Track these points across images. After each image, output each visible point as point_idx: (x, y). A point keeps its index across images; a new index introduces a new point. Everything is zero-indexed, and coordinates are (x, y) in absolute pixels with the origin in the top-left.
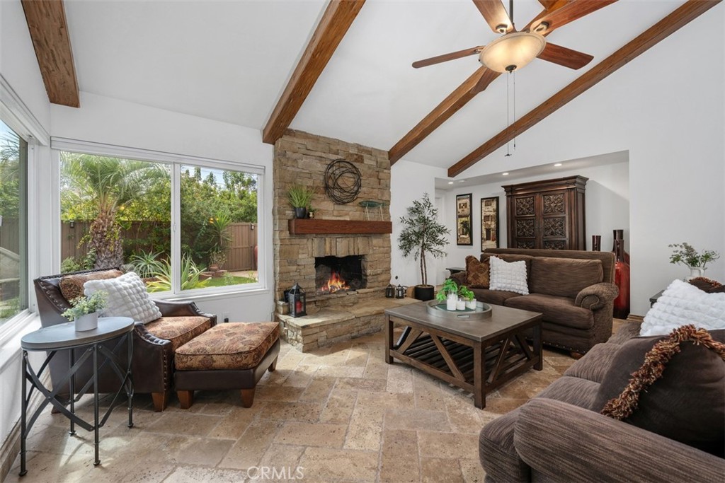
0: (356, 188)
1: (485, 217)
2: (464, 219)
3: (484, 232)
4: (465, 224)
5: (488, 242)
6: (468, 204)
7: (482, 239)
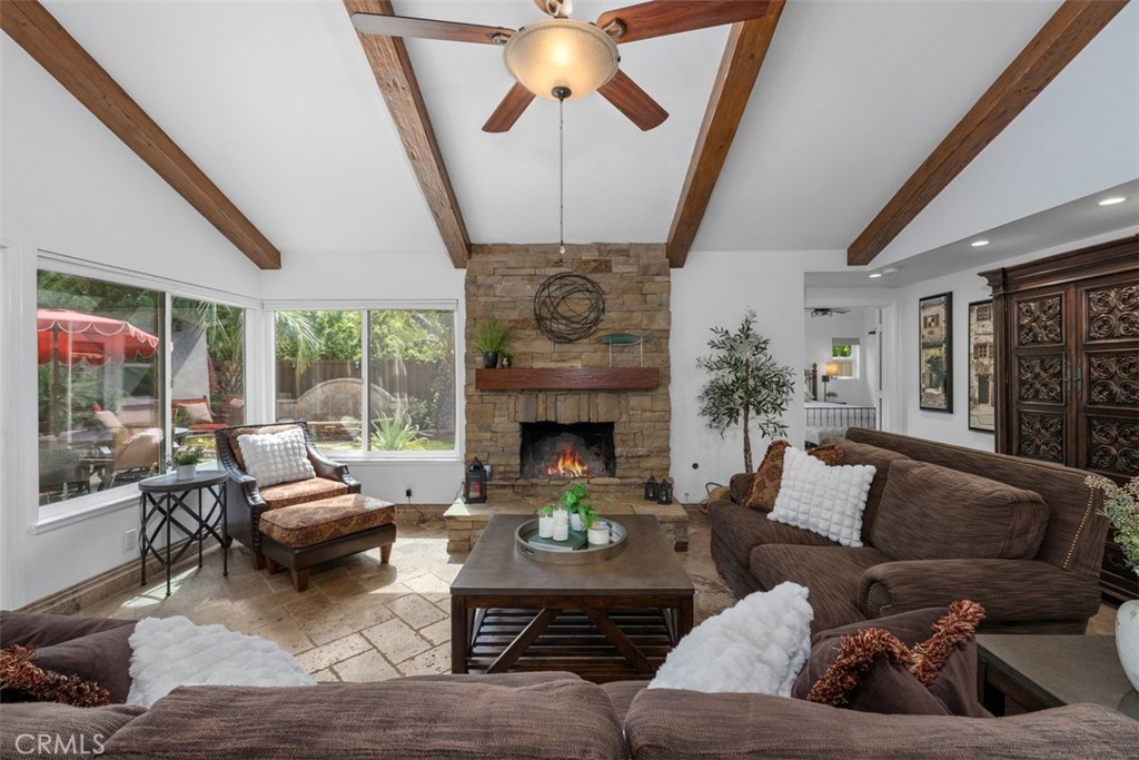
0: (593, 316)
1: (976, 347)
2: (934, 352)
3: (975, 383)
4: (933, 362)
5: (982, 406)
6: (943, 317)
7: (970, 399)
